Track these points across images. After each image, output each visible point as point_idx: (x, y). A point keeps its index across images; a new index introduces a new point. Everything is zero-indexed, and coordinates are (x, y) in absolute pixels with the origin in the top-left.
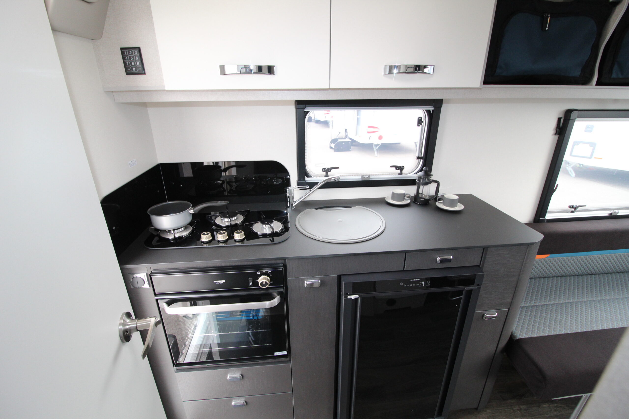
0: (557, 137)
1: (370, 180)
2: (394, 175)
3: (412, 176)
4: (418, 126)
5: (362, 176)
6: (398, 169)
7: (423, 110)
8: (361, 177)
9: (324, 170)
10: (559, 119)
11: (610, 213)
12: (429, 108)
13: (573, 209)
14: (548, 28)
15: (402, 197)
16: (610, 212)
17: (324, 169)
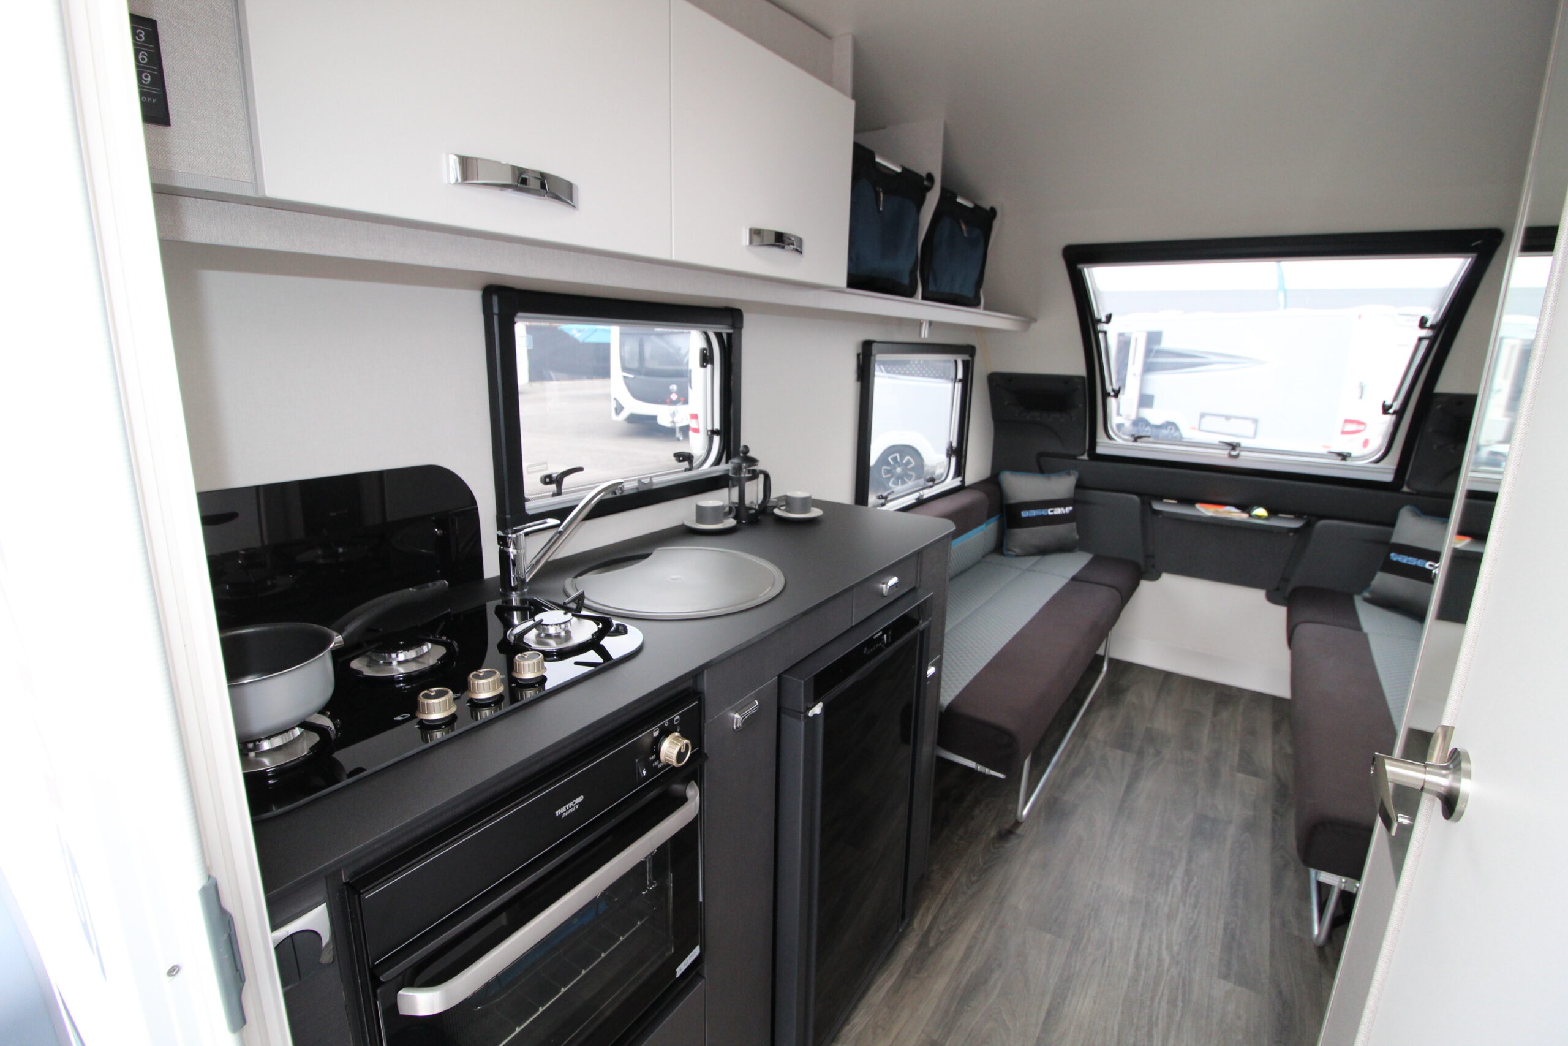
0: (859, 383)
1: (654, 487)
2: (678, 474)
3: (707, 469)
4: (703, 366)
5: (639, 481)
6: (683, 461)
7: (706, 334)
8: (637, 484)
9: (548, 480)
10: (858, 355)
11: (917, 497)
12: (720, 328)
13: (883, 501)
14: (883, 206)
15: (718, 513)
16: (916, 495)
17: (549, 476)
